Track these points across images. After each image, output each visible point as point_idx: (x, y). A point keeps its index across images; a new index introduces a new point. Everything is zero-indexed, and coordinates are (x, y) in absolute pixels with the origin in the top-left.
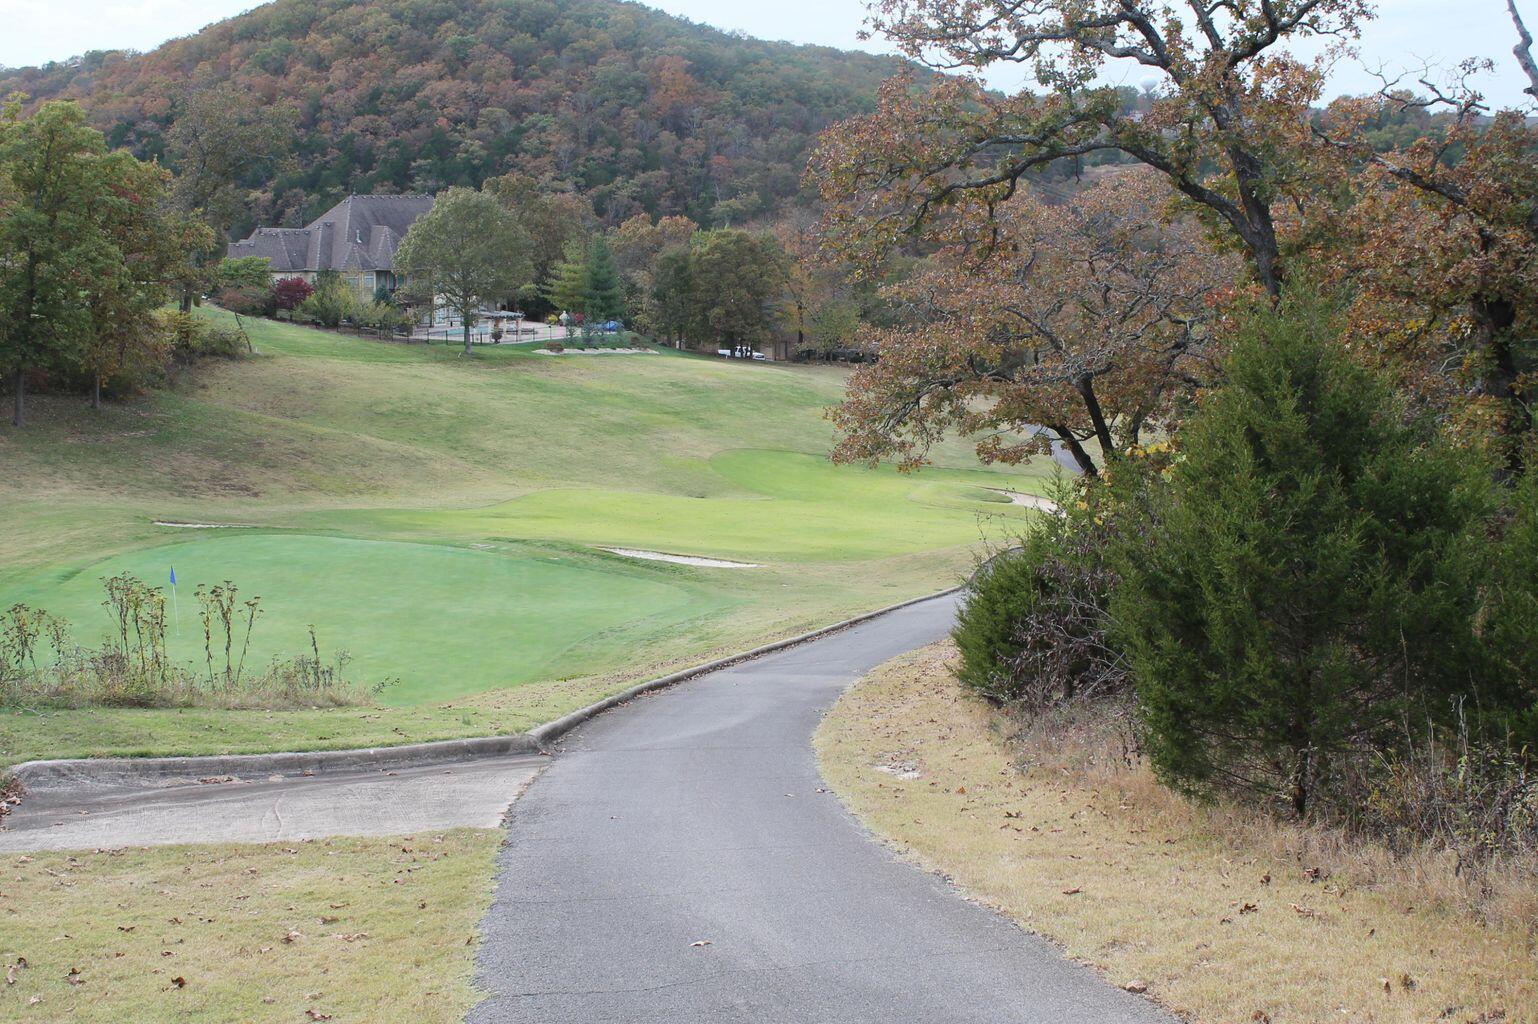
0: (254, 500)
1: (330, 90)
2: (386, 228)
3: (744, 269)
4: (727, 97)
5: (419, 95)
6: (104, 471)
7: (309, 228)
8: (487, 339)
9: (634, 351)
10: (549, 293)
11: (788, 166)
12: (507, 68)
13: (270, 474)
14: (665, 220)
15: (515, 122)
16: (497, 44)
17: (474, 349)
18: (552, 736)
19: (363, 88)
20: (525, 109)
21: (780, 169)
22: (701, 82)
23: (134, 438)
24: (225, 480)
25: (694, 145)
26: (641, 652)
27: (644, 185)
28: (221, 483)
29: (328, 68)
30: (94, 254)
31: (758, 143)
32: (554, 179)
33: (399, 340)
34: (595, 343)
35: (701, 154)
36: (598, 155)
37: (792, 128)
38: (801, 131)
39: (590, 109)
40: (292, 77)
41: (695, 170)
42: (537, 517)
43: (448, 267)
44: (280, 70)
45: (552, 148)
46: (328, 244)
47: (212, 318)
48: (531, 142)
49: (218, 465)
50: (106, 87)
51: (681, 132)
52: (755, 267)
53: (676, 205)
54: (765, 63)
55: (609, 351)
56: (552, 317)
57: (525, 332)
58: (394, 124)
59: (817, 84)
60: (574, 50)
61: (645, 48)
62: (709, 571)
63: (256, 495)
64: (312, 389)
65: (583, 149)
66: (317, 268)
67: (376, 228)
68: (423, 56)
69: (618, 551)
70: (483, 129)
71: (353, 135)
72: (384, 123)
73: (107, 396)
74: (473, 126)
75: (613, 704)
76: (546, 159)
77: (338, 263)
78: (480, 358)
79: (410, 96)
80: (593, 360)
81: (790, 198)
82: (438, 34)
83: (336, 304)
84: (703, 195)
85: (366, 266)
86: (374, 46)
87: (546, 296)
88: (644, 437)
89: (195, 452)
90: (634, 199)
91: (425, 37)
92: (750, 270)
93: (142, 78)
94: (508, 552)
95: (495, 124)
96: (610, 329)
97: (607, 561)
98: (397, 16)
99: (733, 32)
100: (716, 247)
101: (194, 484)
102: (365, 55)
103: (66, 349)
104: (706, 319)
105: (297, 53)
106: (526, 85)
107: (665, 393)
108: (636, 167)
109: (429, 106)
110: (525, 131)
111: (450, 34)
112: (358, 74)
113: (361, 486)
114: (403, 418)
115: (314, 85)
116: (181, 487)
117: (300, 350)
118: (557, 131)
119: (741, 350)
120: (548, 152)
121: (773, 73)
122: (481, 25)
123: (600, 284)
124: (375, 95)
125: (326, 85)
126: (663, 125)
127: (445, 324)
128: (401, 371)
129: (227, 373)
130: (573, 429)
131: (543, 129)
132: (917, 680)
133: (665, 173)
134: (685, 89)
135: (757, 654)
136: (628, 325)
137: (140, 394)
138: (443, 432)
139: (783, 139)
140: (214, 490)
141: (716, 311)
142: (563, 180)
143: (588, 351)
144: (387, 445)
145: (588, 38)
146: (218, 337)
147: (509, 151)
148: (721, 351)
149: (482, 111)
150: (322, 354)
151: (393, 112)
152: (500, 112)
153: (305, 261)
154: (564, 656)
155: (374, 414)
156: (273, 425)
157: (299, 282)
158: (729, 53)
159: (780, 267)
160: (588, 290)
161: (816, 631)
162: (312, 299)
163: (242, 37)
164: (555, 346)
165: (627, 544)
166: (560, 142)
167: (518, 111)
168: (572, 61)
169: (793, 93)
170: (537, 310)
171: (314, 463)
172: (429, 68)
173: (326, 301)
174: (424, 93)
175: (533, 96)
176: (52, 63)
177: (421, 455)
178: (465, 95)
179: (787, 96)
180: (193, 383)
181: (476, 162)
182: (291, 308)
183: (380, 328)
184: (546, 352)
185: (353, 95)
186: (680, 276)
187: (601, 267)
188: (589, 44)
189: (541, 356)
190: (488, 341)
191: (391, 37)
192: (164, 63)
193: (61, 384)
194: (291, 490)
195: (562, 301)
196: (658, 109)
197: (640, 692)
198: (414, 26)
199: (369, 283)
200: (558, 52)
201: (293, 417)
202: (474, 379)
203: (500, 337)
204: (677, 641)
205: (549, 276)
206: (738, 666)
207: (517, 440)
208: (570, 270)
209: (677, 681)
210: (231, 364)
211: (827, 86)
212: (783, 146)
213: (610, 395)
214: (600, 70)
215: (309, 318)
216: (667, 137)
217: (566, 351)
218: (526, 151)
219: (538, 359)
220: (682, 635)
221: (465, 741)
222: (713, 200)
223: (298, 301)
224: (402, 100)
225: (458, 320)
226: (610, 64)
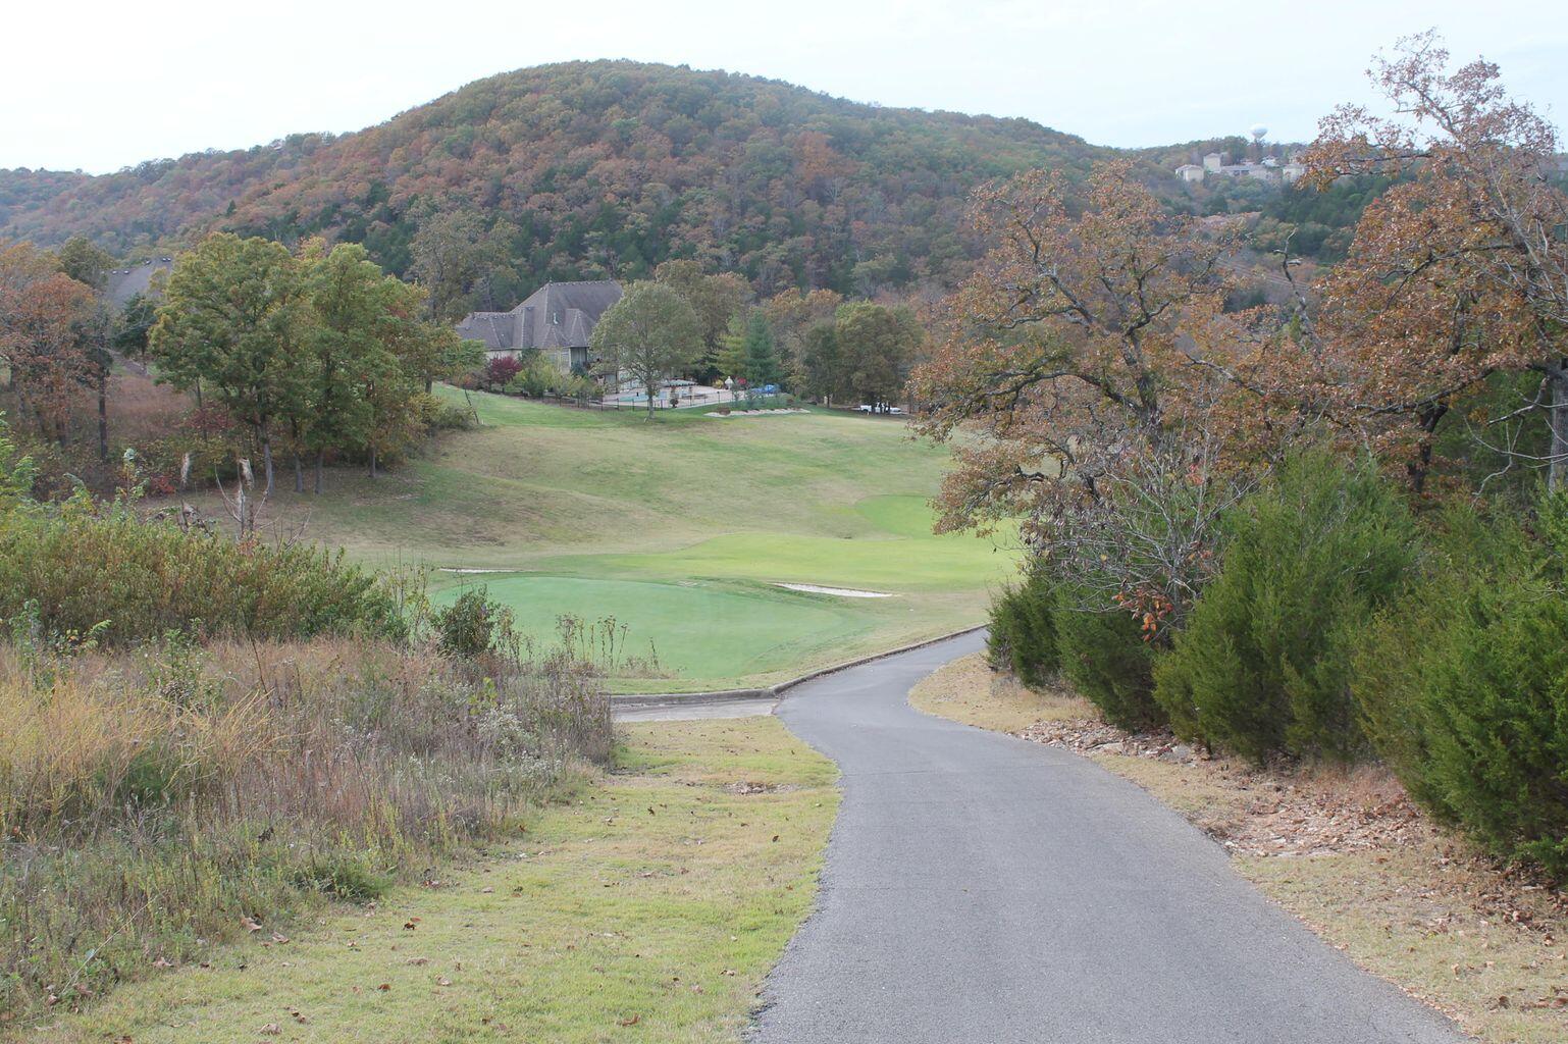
0: (502, 549)
1: (510, 171)
2: (578, 311)
3: (881, 338)
4: (865, 167)
5: (590, 173)
6: (388, 528)
7: (513, 312)
8: (666, 405)
9: (789, 411)
10: (715, 361)
11: (920, 229)
12: (667, 146)
13: (510, 527)
14: (812, 293)
15: (675, 196)
16: (656, 125)
17: (657, 414)
18: (779, 691)
19: (541, 167)
20: (684, 183)
21: (915, 232)
22: (841, 153)
23: (403, 501)
24: (477, 533)
25: (834, 213)
26: (810, 658)
27: (791, 250)
28: (475, 535)
29: (507, 151)
30: (377, 361)
31: (893, 208)
32: (711, 246)
33: (595, 408)
34: (757, 405)
35: (842, 220)
36: (751, 223)
37: (923, 193)
38: (933, 196)
39: (741, 181)
40: (477, 160)
41: (836, 235)
42: (720, 558)
43: (633, 346)
44: (466, 154)
45: (709, 218)
46: (530, 325)
47: (447, 396)
48: (691, 213)
49: (470, 521)
50: (312, 173)
51: (823, 200)
52: (890, 336)
53: (820, 267)
54: (899, 134)
55: (768, 411)
56: (719, 382)
57: (699, 396)
58: (567, 200)
59: (947, 152)
60: (726, 128)
61: (790, 125)
62: (856, 600)
63: (502, 544)
64: (530, 454)
65: (736, 219)
66: (521, 346)
67: (569, 311)
68: (590, 139)
69: (786, 586)
70: (646, 202)
71: (532, 211)
72: (558, 199)
73: (379, 467)
74: (638, 201)
75: (804, 680)
76: (705, 228)
77: (539, 343)
78: (663, 422)
79: (581, 174)
80: (755, 420)
81: (922, 259)
82: (604, 118)
83: (541, 379)
84: (844, 257)
85: (562, 343)
86: (548, 129)
87: (714, 364)
88: (800, 487)
89: (452, 511)
90: (783, 262)
91: (593, 120)
92: (887, 339)
93: (343, 164)
94: (707, 588)
95: (657, 198)
96: (768, 392)
97: (779, 592)
98: (568, 102)
99: (869, 104)
100: (858, 320)
101: (454, 537)
102: (540, 138)
103: (355, 433)
104: (849, 382)
105: (480, 138)
106: (684, 161)
107: (817, 449)
108: (784, 234)
109: (598, 184)
110: (684, 203)
111: (615, 118)
112: (535, 157)
113: (580, 535)
114: (604, 476)
115: (496, 167)
116: (447, 540)
117: (516, 420)
118: (713, 203)
119: (880, 406)
120: (705, 222)
121: (905, 143)
122: (643, 108)
123: (759, 354)
124: (550, 175)
125: (506, 167)
126: (808, 194)
127: (631, 394)
128: (598, 436)
129: (462, 441)
130: (742, 482)
131: (701, 201)
132: (975, 666)
133: (811, 238)
134: (827, 161)
135: (887, 655)
136: (783, 389)
137: (401, 463)
138: (638, 487)
139: (916, 204)
140: (471, 541)
141: (859, 375)
142: (718, 247)
143: (751, 413)
144: (596, 500)
145: (737, 116)
146: (453, 413)
147: (671, 222)
148: (863, 407)
149: (645, 186)
150: (534, 423)
151: (566, 189)
152: (661, 186)
153: (511, 340)
154: (756, 661)
155: (584, 474)
156: (506, 487)
157: (509, 361)
158: (866, 126)
159: (912, 336)
160: (748, 358)
161: (927, 641)
162: (520, 375)
163: (430, 125)
164: (723, 409)
165: (793, 579)
166: (715, 211)
167: (677, 185)
168: (725, 138)
169: (925, 162)
170: (706, 377)
171: (541, 516)
172: (597, 149)
173: (533, 376)
174: (593, 172)
175: (691, 171)
176: (258, 147)
177: (623, 508)
178: (629, 172)
179: (919, 164)
180: (436, 452)
181: (642, 232)
182: (503, 383)
183: (577, 397)
184: (716, 415)
185: (530, 174)
186: (827, 347)
187: (760, 339)
188: (739, 122)
189: (711, 418)
190: (667, 406)
191: (562, 122)
192: (363, 150)
193: (344, 458)
194: (527, 540)
195: (727, 369)
196: (802, 179)
197: (818, 675)
198: (583, 111)
199: (565, 358)
200: (712, 131)
201: (518, 478)
202: (658, 441)
203: (677, 402)
204: (835, 650)
205: (715, 346)
206: (876, 661)
207: (696, 493)
208: (734, 341)
209: (838, 669)
210: (464, 434)
211: (955, 154)
212: (916, 209)
213: (771, 451)
214: (748, 146)
215: (518, 390)
216: (810, 205)
217: (732, 413)
218: (686, 222)
219: (711, 421)
220: (837, 646)
221: (741, 691)
222: (854, 261)
223: (510, 376)
224: (575, 178)
225: (643, 391)
226: (758, 140)
